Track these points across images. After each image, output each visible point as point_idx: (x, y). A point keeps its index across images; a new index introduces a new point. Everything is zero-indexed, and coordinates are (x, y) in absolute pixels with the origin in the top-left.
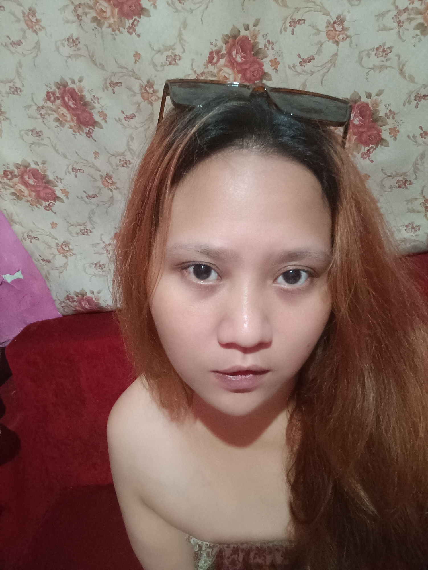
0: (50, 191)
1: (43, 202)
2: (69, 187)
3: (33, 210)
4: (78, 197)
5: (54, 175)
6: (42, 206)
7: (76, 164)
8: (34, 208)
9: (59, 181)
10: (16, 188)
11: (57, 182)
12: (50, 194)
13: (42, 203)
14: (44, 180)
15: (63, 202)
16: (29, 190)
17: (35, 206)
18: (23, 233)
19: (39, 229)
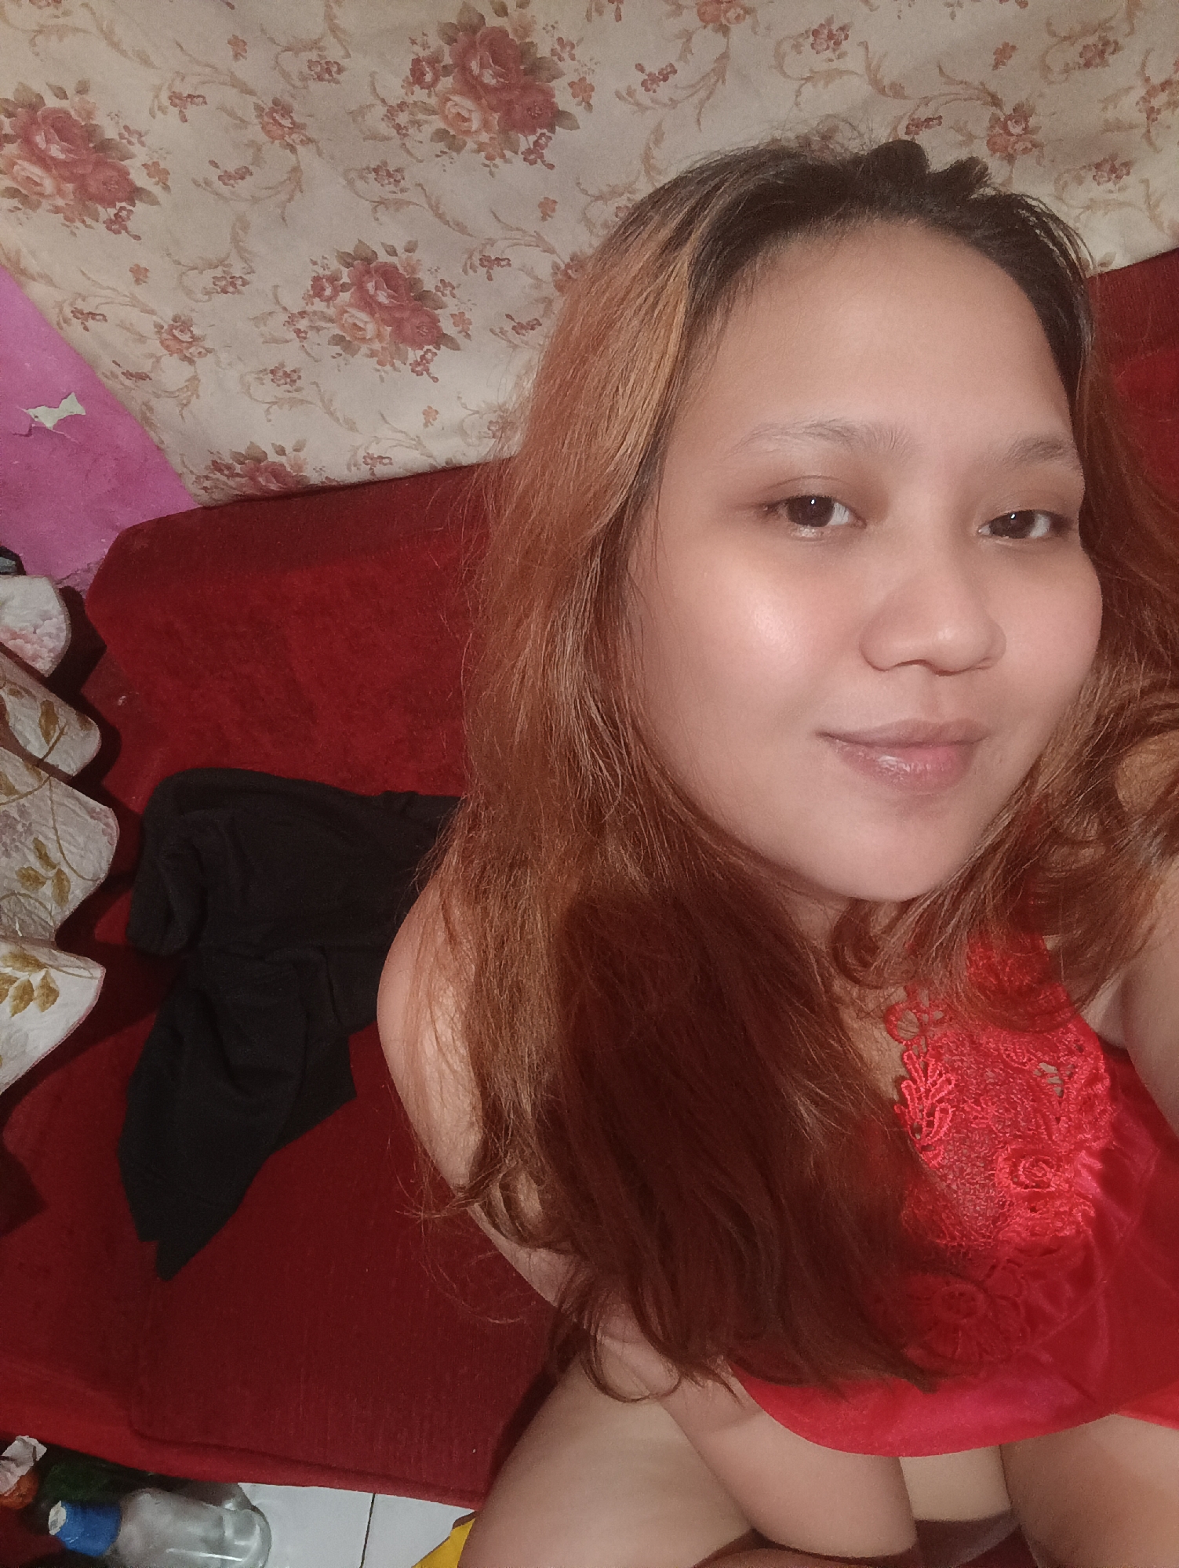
0: (115, 173)
1: (100, 208)
2: (164, 155)
3: (75, 236)
4: (195, 182)
5: (118, 123)
6: (101, 220)
7: (178, 82)
8: (79, 230)
9: (134, 140)
10: (15, 173)
11: (130, 142)
12: (117, 183)
13: (97, 211)
14: (90, 141)
15: (155, 203)
16: (54, 177)
17: (78, 224)
18: (60, 306)
19: (102, 287)
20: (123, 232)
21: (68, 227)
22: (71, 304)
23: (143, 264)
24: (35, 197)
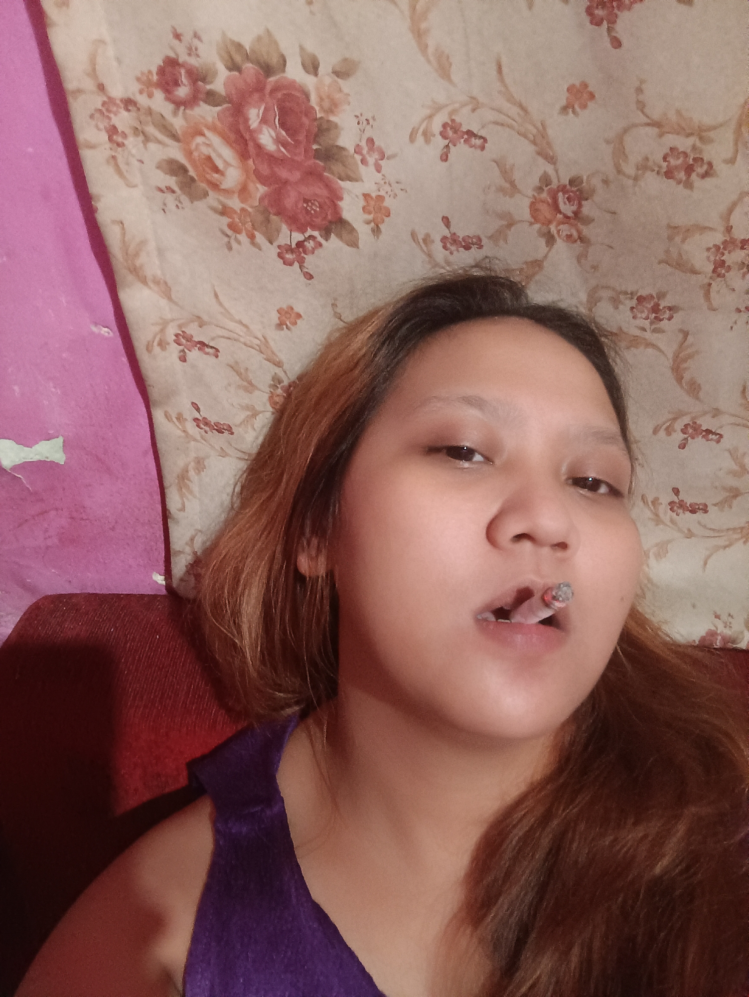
0: (325, 192)
1: (284, 228)
2: (398, 192)
3: (230, 248)
4: (413, 235)
5: (361, 132)
6: (276, 244)
7: (466, 110)
8: (239, 243)
9: (371, 160)
10: (193, 146)
11: (363, 161)
12: (321, 205)
13: (278, 231)
14: (315, 141)
15: (354, 243)
16: (246, 171)
17: (243, 237)
18: (164, 324)
19: (232, 319)
20: (296, 265)
21: (227, 236)
22: (180, 326)
23: (299, 308)
24: (204, 185)
